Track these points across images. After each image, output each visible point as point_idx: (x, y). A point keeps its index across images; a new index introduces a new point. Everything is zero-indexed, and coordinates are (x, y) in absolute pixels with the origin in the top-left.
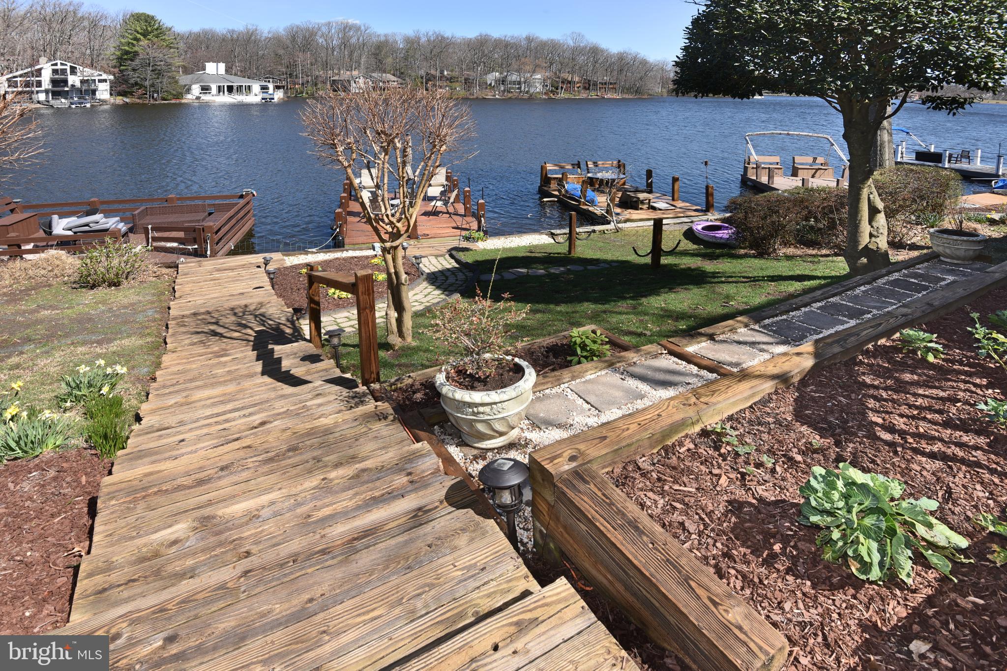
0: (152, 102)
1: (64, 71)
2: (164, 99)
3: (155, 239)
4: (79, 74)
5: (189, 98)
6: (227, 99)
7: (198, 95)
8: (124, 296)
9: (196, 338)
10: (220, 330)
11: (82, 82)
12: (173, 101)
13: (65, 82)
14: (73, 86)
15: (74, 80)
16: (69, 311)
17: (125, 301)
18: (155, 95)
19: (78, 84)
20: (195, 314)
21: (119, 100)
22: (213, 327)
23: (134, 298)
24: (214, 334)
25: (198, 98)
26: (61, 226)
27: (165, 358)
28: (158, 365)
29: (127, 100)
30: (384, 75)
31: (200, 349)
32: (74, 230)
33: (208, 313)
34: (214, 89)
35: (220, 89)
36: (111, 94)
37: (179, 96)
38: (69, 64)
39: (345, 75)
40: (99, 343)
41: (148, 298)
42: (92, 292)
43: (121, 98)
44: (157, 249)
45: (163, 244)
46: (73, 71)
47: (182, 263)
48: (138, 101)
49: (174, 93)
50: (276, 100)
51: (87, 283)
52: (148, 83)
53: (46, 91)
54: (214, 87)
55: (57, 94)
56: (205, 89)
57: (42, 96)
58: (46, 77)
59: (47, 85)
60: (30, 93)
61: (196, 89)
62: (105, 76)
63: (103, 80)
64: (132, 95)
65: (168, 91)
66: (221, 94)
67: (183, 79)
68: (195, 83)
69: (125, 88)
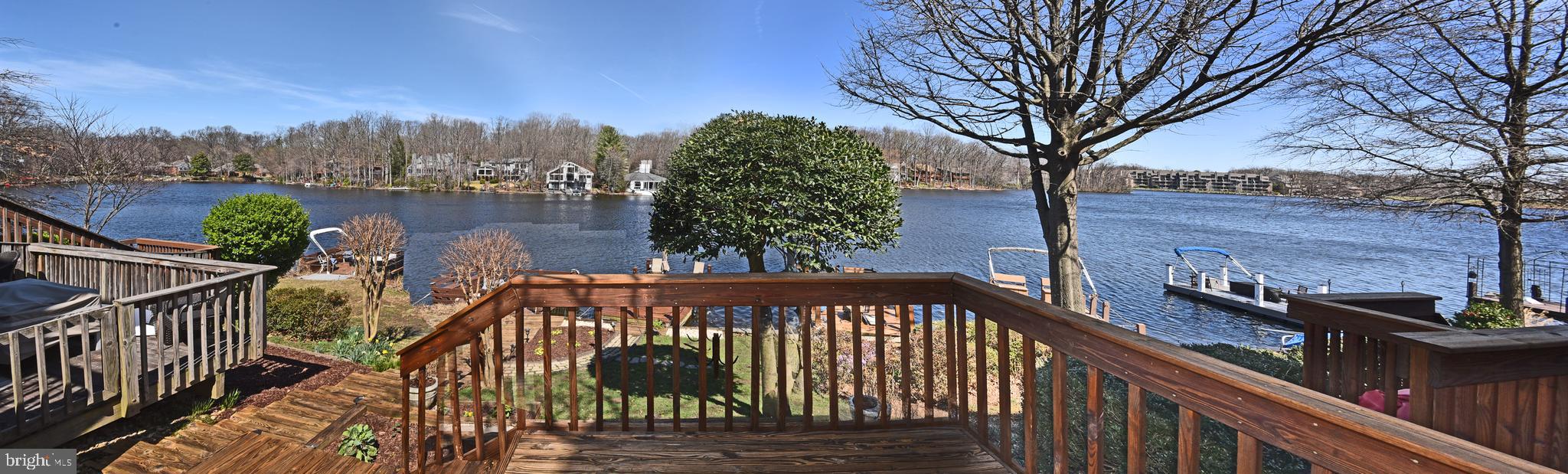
0: (610, 193)
1: (572, 170)
2: (616, 192)
4: (579, 172)
5: (629, 192)
7: (633, 189)
11: (580, 177)
12: (620, 194)
13: (573, 177)
14: (576, 180)
15: (576, 175)
18: (612, 189)
19: (578, 179)
21: (596, 191)
25: (633, 191)
34: (642, 187)
35: (645, 185)
36: (592, 187)
37: (623, 190)
38: (574, 165)
46: (576, 170)
48: (604, 192)
49: (622, 187)
52: (609, 179)
53: (565, 183)
54: (642, 183)
55: (569, 185)
56: (638, 185)
57: (562, 186)
58: (565, 173)
59: (565, 179)
60: (558, 183)
61: (633, 185)
62: (589, 174)
63: (589, 177)
64: (602, 188)
65: (618, 187)
66: (646, 188)
67: (628, 177)
68: (633, 180)
69: (599, 183)
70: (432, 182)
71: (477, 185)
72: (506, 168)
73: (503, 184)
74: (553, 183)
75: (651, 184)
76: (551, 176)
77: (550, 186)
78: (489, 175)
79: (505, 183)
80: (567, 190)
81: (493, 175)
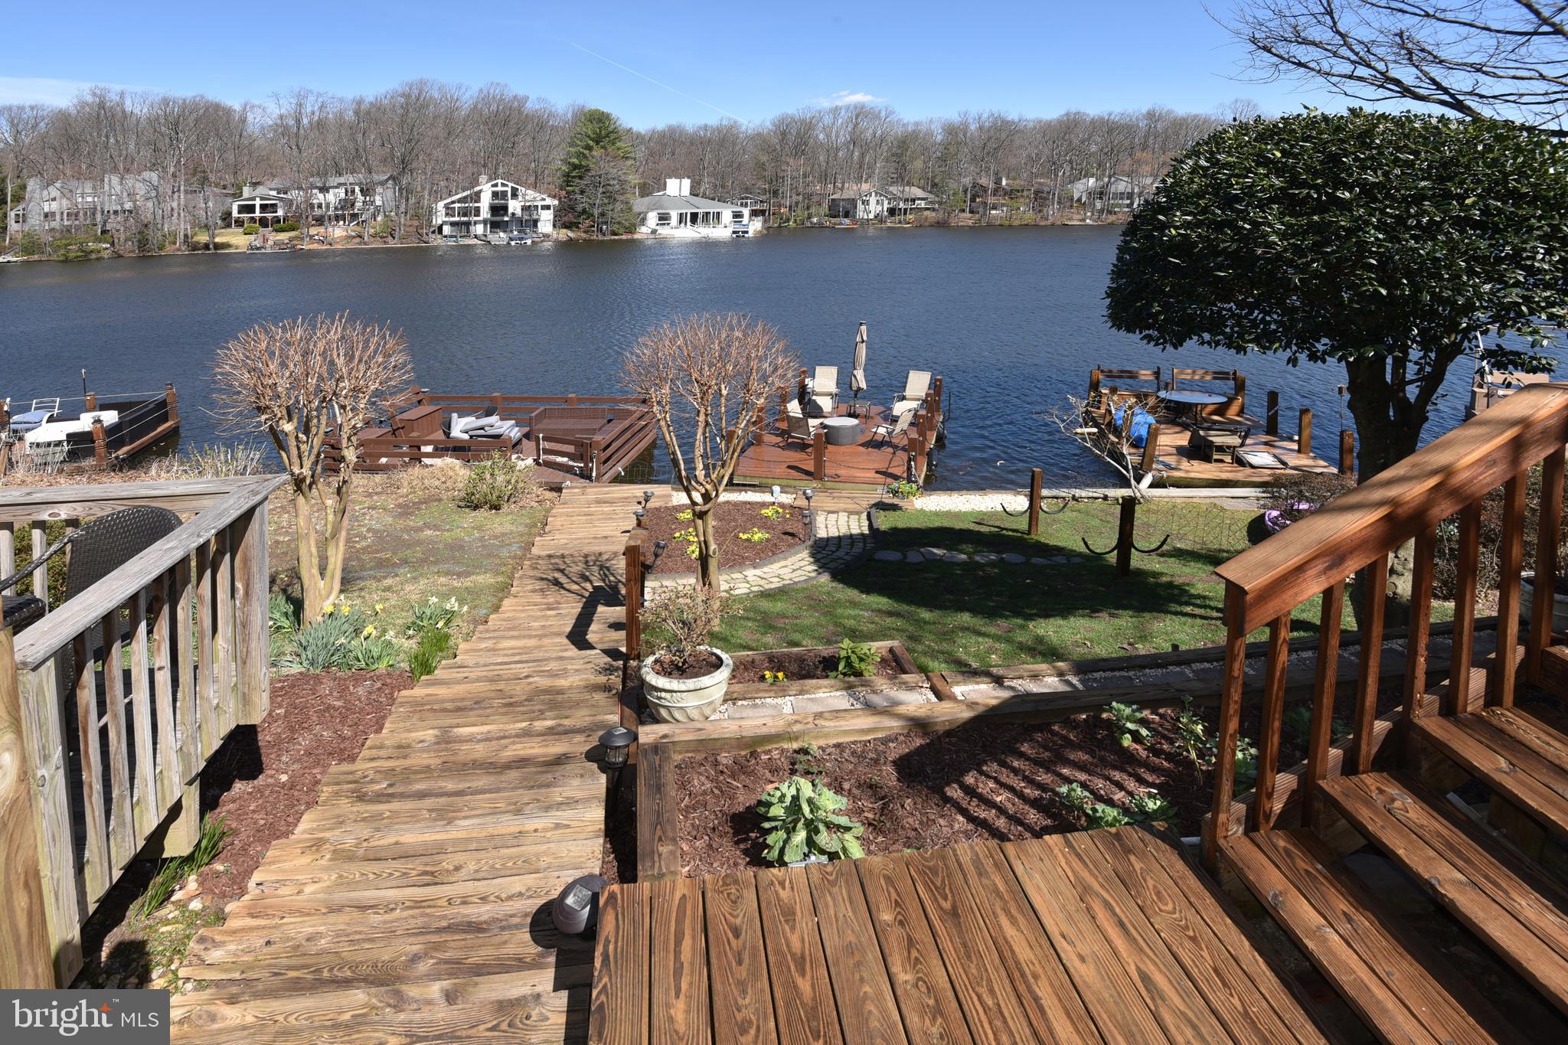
0: (601, 237)
1: (505, 194)
2: (613, 233)
3: (547, 452)
4: (520, 198)
5: (643, 232)
6: (688, 233)
7: (653, 226)
8: (502, 523)
9: (539, 585)
10: (563, 580)
11: (524, 208)
12: (624, 237)
13: (505, 208)
14: (513, 214)
15: (514, 206)
16: (447, 534)
17: (499, 530)
18: (604, 227)
19: (519, 212)
20: (550, 556)
21: (564, 234)
22: (557, 575)
23: (508, 527)
24: (556, 583)
25: (654, 232)
26: (461, 427)
27: (506, 602)
28: (496, 608)
29: (571, 234)
30: (907, 189)
31: (537, 598)
32: (471, 433)
33: (563, 556)
34: (674, 220)
35: (682, 218)
36: (554, 226)
37: (631, 229)
38: (510, 184)
39: (850, 191)
40: (459, 575)
41: (521, 529)
42: (474, 514)
43: (565, 231)
44: (549, 464)
45: (552, 458)
46: (515, 195)
47: (568, 487)
48: (584, 235)
49: (627, 224)
50: (751, 234)
51: (471, 503)
52: (595, 209)
53: (485, 222)
54: (675, 215)
55: (495, 225)
56: (664, 218)
57: (479, 229)
58: (485, 202)
59: (485, 213)
60: (468, 224)
61: (652, 219)
62: (549, 201)
63: (548, 207)
64: (578, 227)
65: (619, 223)
66: (683, 225)
67: (639, 204)
68: (652, 210)
69: (570, 217)
70: (98, 240)
71: (237, 240)
72: (319, 198)
73: (313, 231)
74: (453, 224)
75: (694, 216)
76: (448, 209)
77: (446, 230)
78: (269, 215)
79: (322, 230)
80: (491, 237)
81: (280, 213)
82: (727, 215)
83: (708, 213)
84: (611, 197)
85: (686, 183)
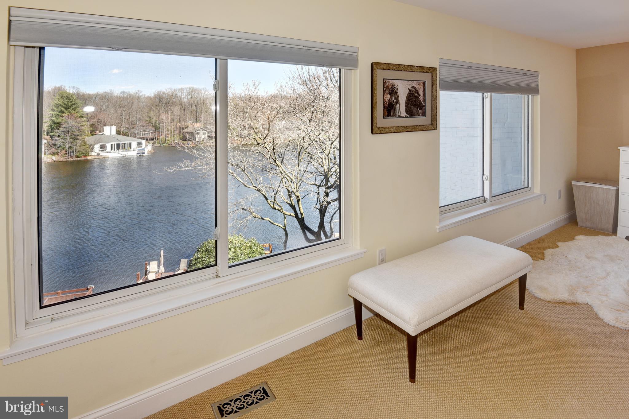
0: (70, 159)
2: (77, 157)
5: (93, 155)
6: (116, 154)
7: (98, 152)
12: (83, 158)
18: (72, 155)
21: (50, 158)
25: (98, 155)
29: (55, 158)
34: (108, 148)
35: (112, 147)
36: (45, 154)
37: (87, 154)
48: (61, 159)
49: (84, 152)
52: (67, 146)
54: (108, 146)
56: (103, 147)
61: (97, 148)
64: (58, 155)
65: (79, 152)
66: (113, 151)
67: (90, 140)
68: (97, 143)
69: (54, 150)
75: (118, 146)
82: (134, 144)
83: (125, 144)
84: (74, 138)
85: (114, 128)
